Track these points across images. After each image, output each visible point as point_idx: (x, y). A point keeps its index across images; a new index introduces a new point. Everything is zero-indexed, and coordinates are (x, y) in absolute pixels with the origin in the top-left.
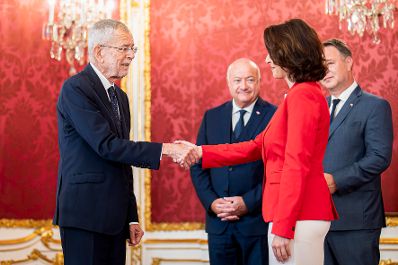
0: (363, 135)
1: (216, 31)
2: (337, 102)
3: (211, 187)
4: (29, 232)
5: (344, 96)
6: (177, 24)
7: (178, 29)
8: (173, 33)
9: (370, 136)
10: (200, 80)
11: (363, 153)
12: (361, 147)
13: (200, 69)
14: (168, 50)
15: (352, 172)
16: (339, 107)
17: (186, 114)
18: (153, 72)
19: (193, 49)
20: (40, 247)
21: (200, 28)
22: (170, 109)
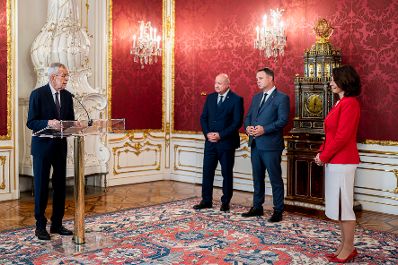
0: (277, 110)
1: (204, 51)
2: (266, 95)
3: (208, 127)
4: (123, 135)
5: (270, 92)
6: (187, 46)
7: (187, 49)
8: (185, 50)
9: (280, 112)
10: (197, 71)
11: (276, 119)
12: (275, 115)
13: (197, 66)
14: (183, 57)
15: (271, 127)
16: (267, 97)
17: (190, 85)
18: (176, 66)
19: (194, 58)
20: (128, 141)
21: (197, 49)
22: (183, 82)
